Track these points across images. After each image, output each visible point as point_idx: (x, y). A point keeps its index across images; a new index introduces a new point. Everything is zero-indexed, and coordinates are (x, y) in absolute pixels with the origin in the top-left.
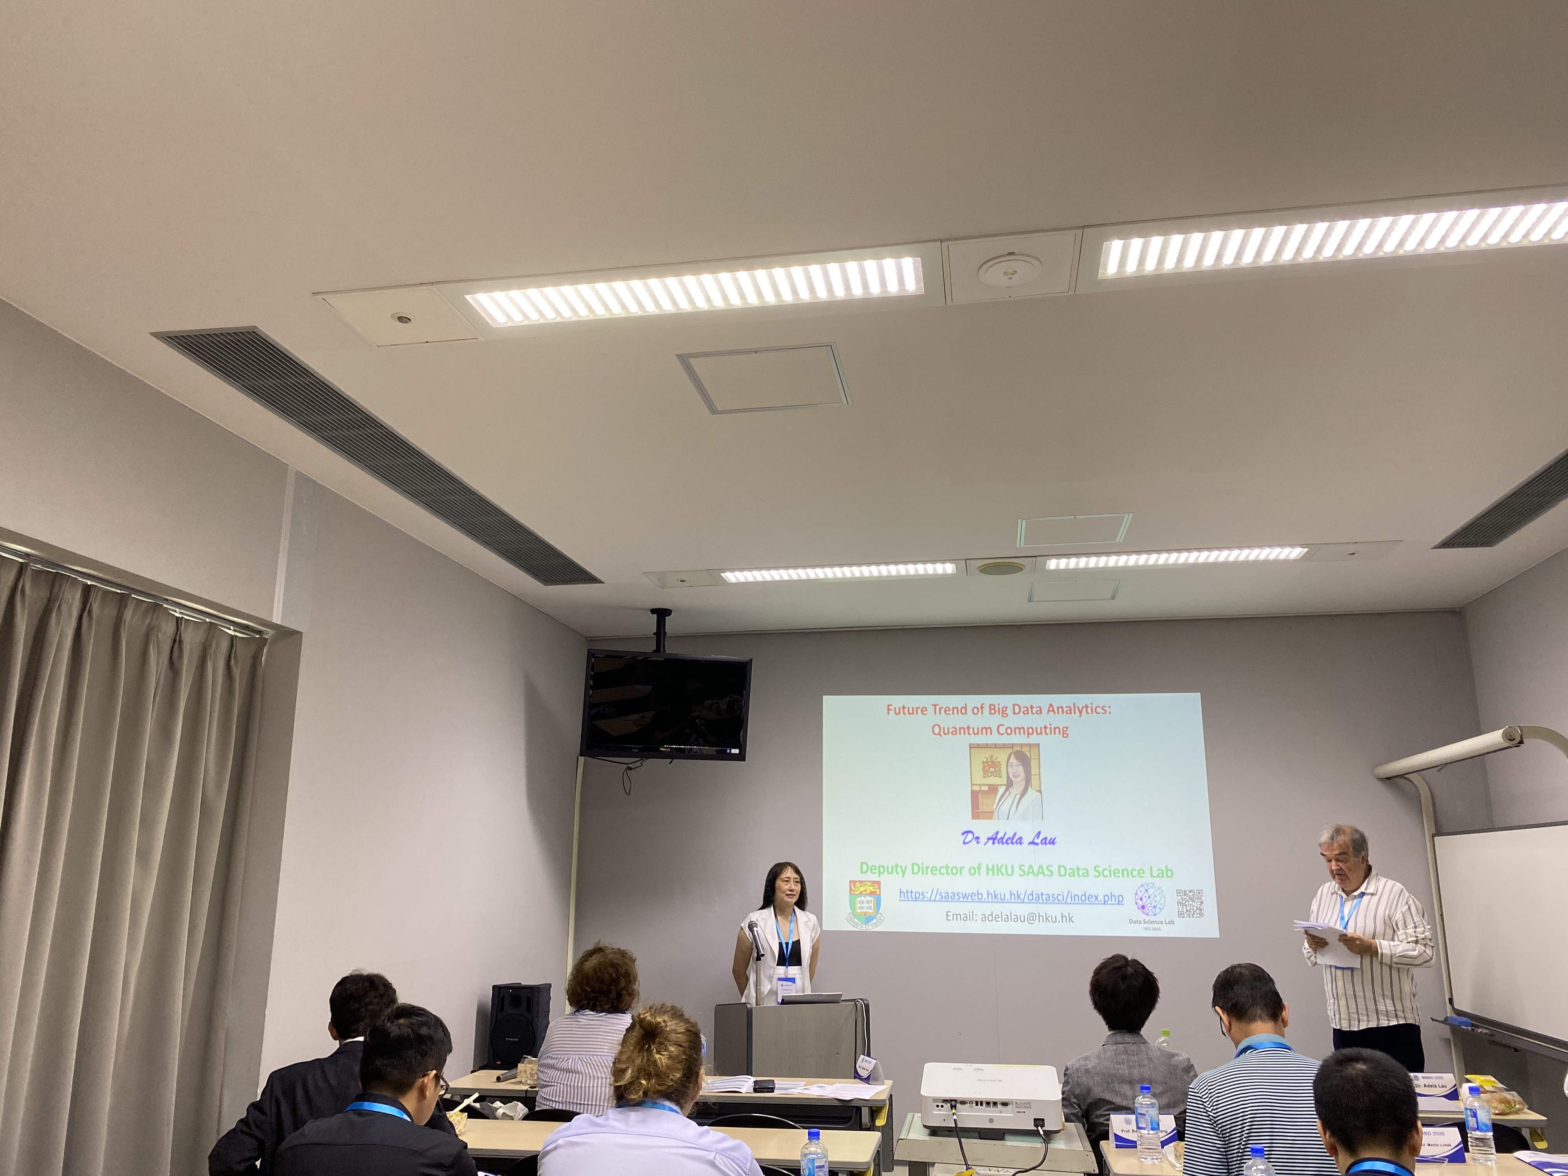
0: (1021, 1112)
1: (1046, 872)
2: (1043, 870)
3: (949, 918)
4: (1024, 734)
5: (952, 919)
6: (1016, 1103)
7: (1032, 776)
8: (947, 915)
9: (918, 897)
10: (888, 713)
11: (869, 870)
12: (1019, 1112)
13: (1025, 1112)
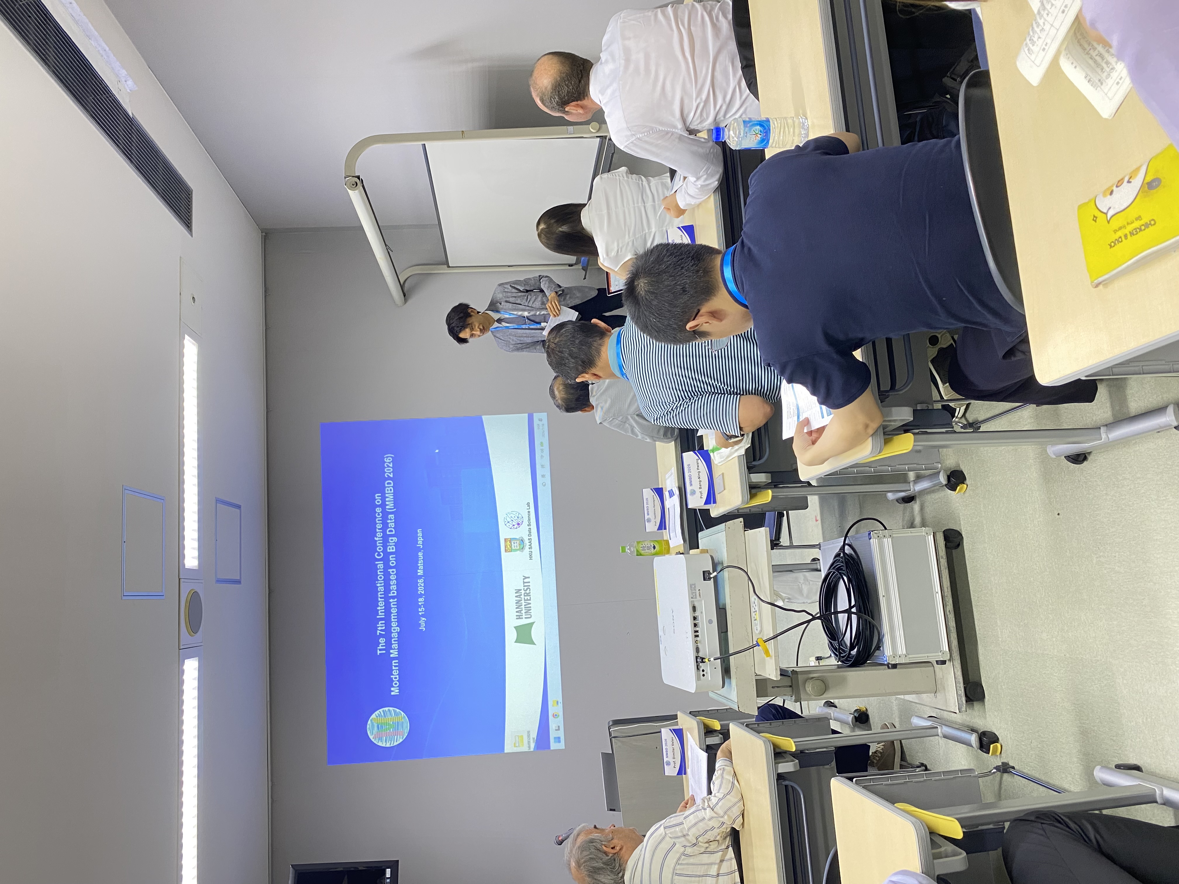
6: (692, 598)
12: (700, 595)
13: (699, 590)
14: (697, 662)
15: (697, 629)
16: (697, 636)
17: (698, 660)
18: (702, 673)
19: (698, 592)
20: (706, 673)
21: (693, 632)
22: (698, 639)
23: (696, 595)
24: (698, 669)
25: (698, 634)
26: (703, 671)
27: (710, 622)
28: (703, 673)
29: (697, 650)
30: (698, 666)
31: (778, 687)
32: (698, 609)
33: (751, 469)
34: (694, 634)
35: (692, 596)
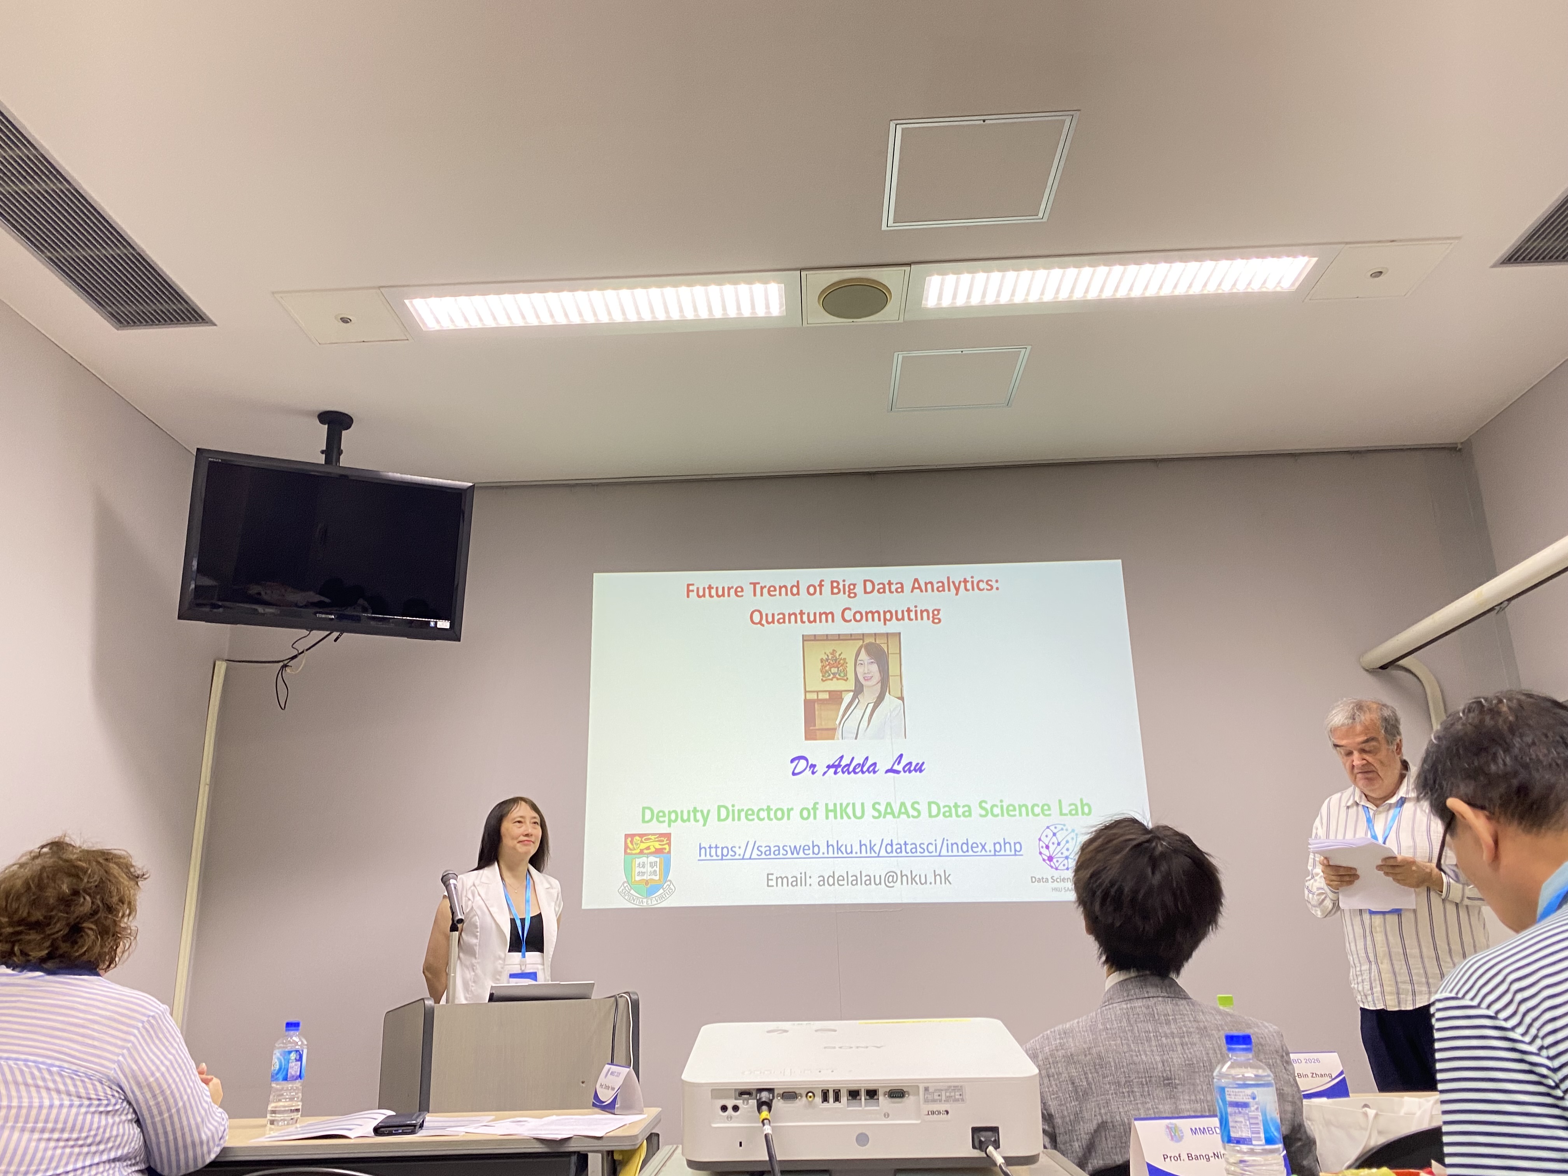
0: (939, 1113)
1: (912, 812)
2: (906, 809)
3: (771, 883)
4: (879, 620)
5: (775, 885)
6: (926, 1089)
7: (890, 678)
8: (768, 880)
9: (724, 854)
10: (688, 596)
11: (655, 819)
12: (933, 1113)
13: (947, 1112)
14: (760, 1090)
15: (844, 1098)
16: (825, 1099)
17: (764, 1095)
18: (730, 1104)
19: (942, 1107)
20: (730, 1118)
21: (837, 1087)
22: (818, 1099)
23: (934, 1101)
24: (742, 1092)
25: (831, 1100)
26: (736, 1108)
27: (862, 1139)
28: (730, 1107)
29: (790, 1095)
30: (749, 1092)
32: (898, 1104)
34: (831, 1088)
35: (931, 1090)
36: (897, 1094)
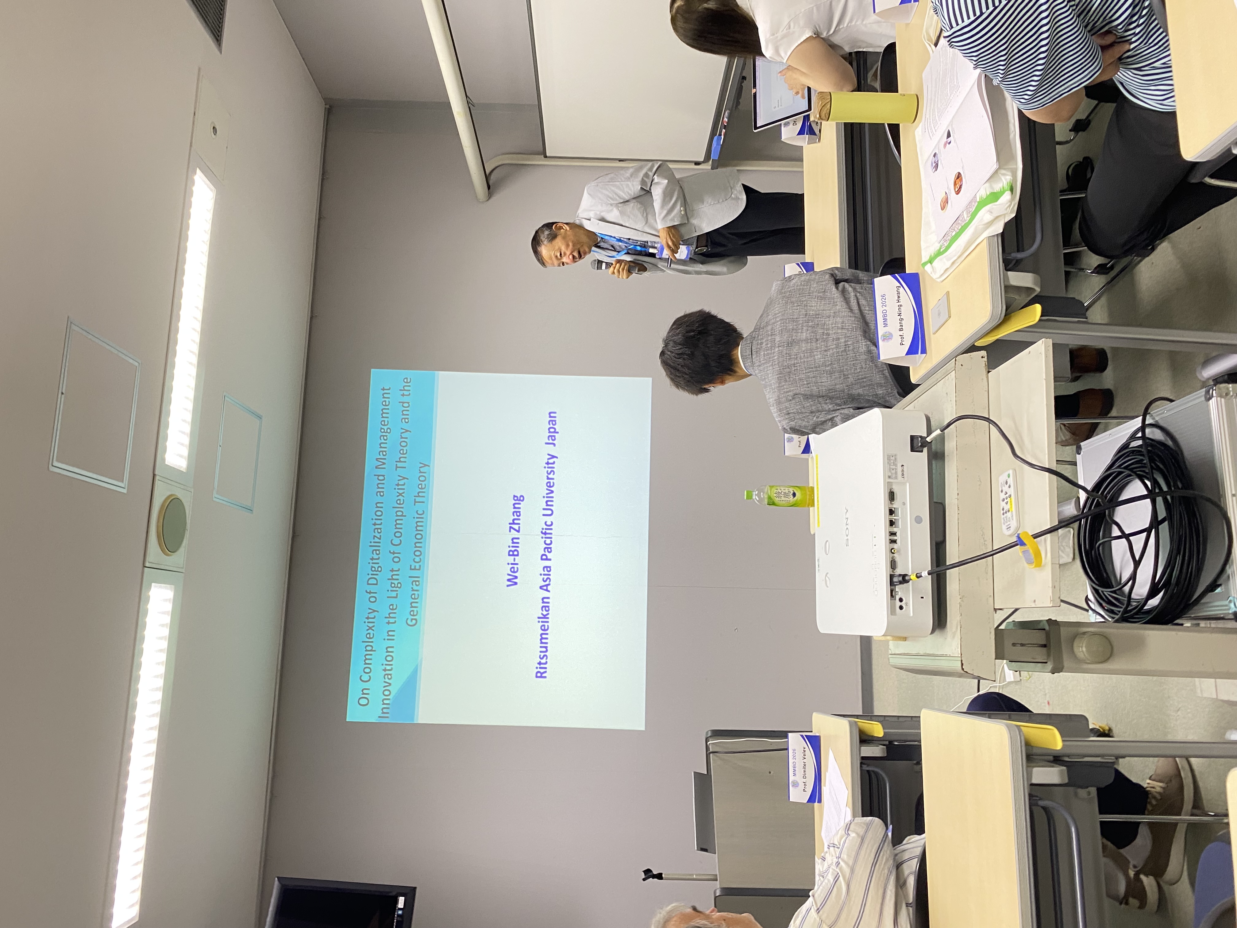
0: (903, 471)
6: (889, 477)
12: (903, 474)
13: (902, 466)
14: (892, 583)
15: (895, 530)
16: (894, 542)
17: (895, 579)
18: (898, 604)
19: (899, 469)
20: (906, 604)
21: (888, 534)
22: (895, 546)
23: (896, 473)
24: (892, 595)
25: (895, 538)
26: (901, 600)
27: (918, 520)
28: (900, 604)
29: (893, 564)
30: (892, 591)
31: (1022, 645)
32: (898, 496)
33: (1010, 264)
34: (888, 538)
35: (890, 474)
36: (892, 496)
